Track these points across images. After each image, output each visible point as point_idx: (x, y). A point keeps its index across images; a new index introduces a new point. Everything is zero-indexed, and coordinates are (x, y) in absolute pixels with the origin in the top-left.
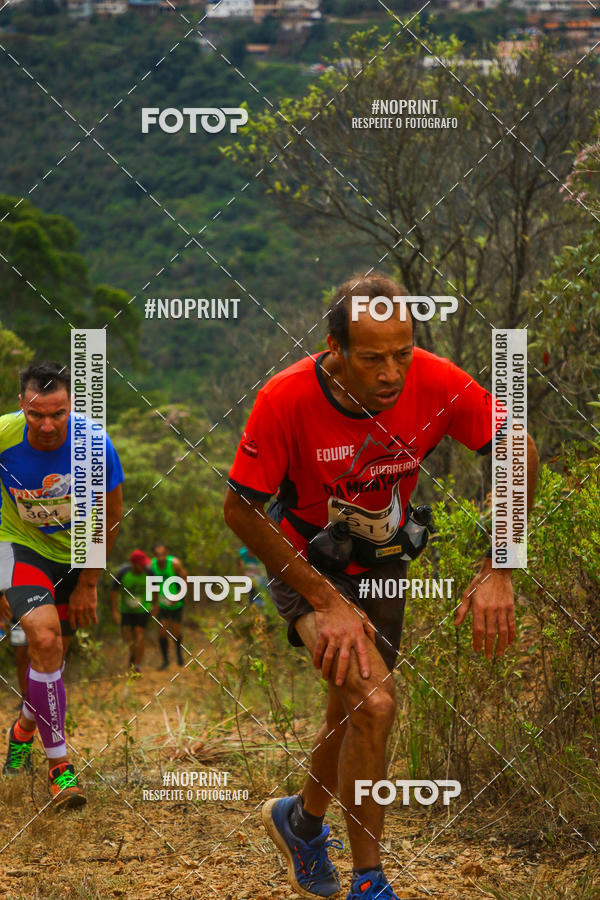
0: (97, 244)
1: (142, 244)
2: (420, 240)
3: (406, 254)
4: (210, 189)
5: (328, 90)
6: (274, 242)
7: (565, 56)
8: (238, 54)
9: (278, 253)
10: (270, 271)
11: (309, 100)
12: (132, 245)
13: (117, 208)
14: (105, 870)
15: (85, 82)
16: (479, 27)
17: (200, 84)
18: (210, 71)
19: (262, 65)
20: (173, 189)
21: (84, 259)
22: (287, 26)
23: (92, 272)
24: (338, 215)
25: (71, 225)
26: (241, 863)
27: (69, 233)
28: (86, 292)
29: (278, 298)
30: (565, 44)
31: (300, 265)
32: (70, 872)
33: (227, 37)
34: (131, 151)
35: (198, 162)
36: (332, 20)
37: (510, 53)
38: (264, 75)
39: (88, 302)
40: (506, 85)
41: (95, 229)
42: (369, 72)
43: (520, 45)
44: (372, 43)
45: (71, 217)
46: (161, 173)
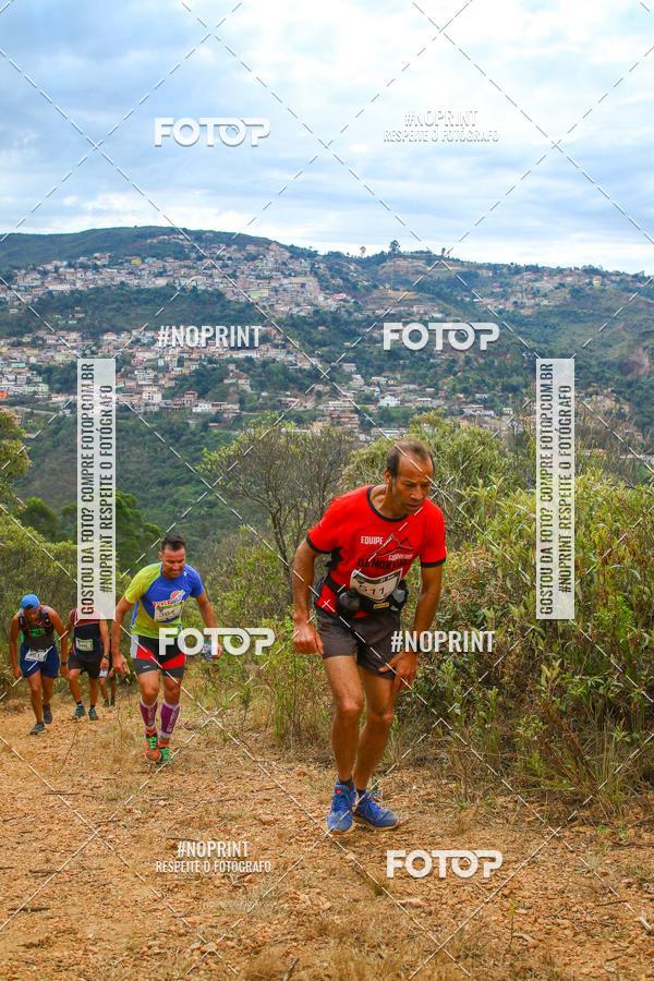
0: (146, 506)
1: (164, 505)
2: (280, 505)
3: (274, 511)
5: (240, 442)
7: (339, 428)
8: (205, 427)
10: (219, 517)
11: (233, 447)
12: (160, 506)
13: (154, 490)
16: (305, 417)
17: (188, 439)
18: (193, 434)
19: (216, 431)
20: (179, 482)
21: (140, 512)
22: (226, 416)
23: (143, 518)
24: (246, 494)
25: (134, 497)
26: (204, 773)
27: (134, 501)
28: (141, 526)
29: (222, 528)
30: (339, 423)
32: (129, 778)
33: (201, 420)
34: (160, 466)
36: (244, 413)
37: (317, 428)
38: (216, 436)
39: (141, 530)
40: (316, 441)
41: (144, 499)
42: (258, 436)
43: (320, 424)
44: (259, 423)
46: (173, 476)
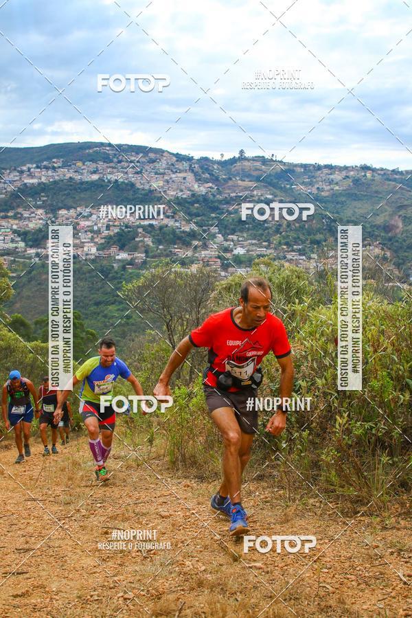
0: (87, 318)
1: (99, 318)
2: (171, 317)
3: (168, 321)
4: (117, 303)
5: (146, 278)
6: (134, 317)
7: (208, 268)
8: (124, 268)
9: (135, 320)
10: (133, 324)
11: (141, 281)
12: (96, 318)
13: (92, 308)
14: (88, 489)
15: (84, 276)
16: (187, 261)
17: (114, 276)
18: (117, 273)
19: (130, 271)
20: (108, 303)
21: (83, 322)
22: (137, 261)
23: (85, 325)
24: (149, 310)
25: (80, 313)
26: (124, 486)
27: (79, 315)
28: (84, 331)
29: (135, 332)
30: (208, 265)
31: (141, 323)
32: (78, 490)
33: (121, 264)
34: (96, 293)
35: (114, 296)
36: (148, 259)
37: (194, 268)
38: (131, 273)
39: (84, 333)
40: (193, 276)
41: (86, 314)
42: (157, 273)
43: (196, 266)
44: (158, 266)
45: (80, 311)
46: (104, 299)
